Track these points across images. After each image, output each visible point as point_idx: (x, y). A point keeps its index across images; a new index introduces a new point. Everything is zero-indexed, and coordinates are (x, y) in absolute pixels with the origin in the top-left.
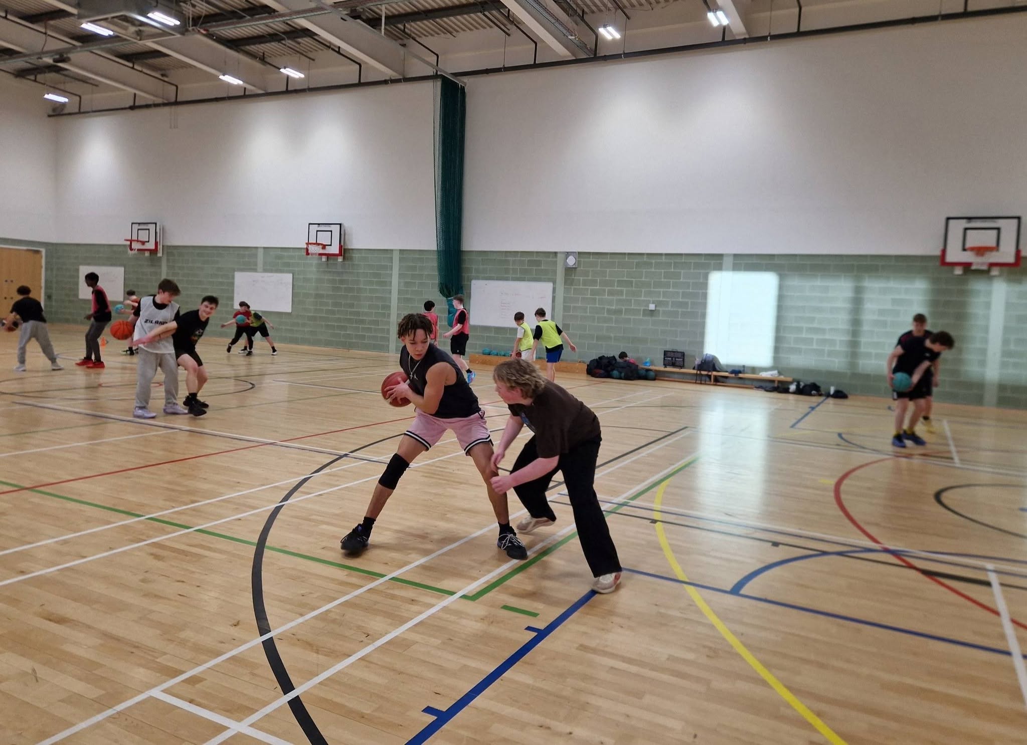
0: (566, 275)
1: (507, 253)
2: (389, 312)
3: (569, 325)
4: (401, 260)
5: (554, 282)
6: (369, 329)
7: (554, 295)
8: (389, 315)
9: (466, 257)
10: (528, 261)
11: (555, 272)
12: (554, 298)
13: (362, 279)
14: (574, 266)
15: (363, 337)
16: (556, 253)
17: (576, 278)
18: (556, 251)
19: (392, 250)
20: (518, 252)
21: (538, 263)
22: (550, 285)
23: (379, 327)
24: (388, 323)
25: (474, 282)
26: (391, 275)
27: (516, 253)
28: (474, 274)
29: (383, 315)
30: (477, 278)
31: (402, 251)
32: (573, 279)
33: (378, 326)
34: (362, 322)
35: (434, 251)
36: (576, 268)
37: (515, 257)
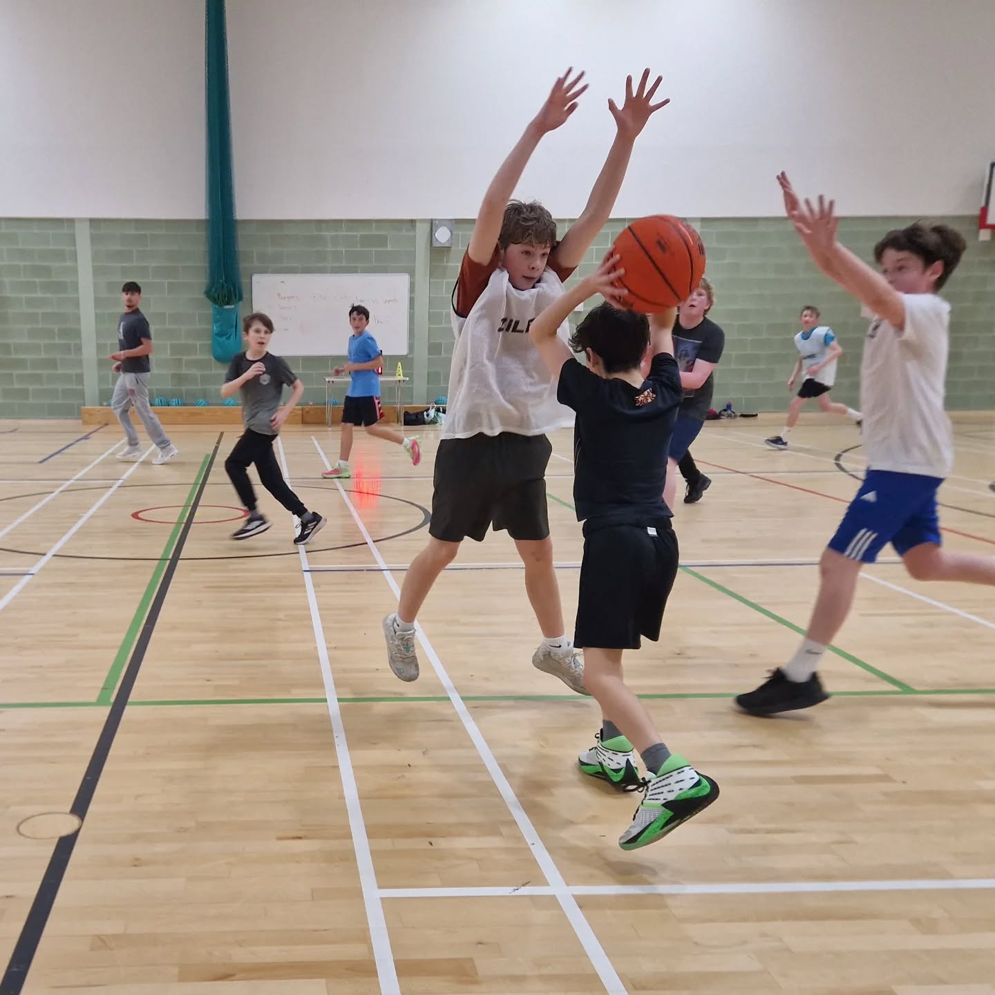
0: (431, 260)
1: (319, 223)
2: (79, 342)
3: (440, 345)
4: (94, 239)
5: (412, 273)
6: (37, 378)
7: (413, 295)
8: (79, 348)
9: (241, 233)
10: (361, 236)
11: (412, 255)
12: (412, 300)
13: (6, 280)
14: (447, 245)
15: (24, 393)
16: (413, 222)
17: (450, 264)
18: (414, 218)
19: (71, 221)
20: (341, 221)
21: (382, 241)
22: (405, 278)
23: (60, 372)
24: (79, 363)
25: (256, 278)
26: (75, 271)
27: (337, 223)
28: (256, 263)
29: (66, 348)
30: (264, 271)
31: (94, 222)
32: (446, 267)
33: (57, 370)
34: (20, 364)
35: (198, 221)
36: (450, 247)
37: (337, 231)
